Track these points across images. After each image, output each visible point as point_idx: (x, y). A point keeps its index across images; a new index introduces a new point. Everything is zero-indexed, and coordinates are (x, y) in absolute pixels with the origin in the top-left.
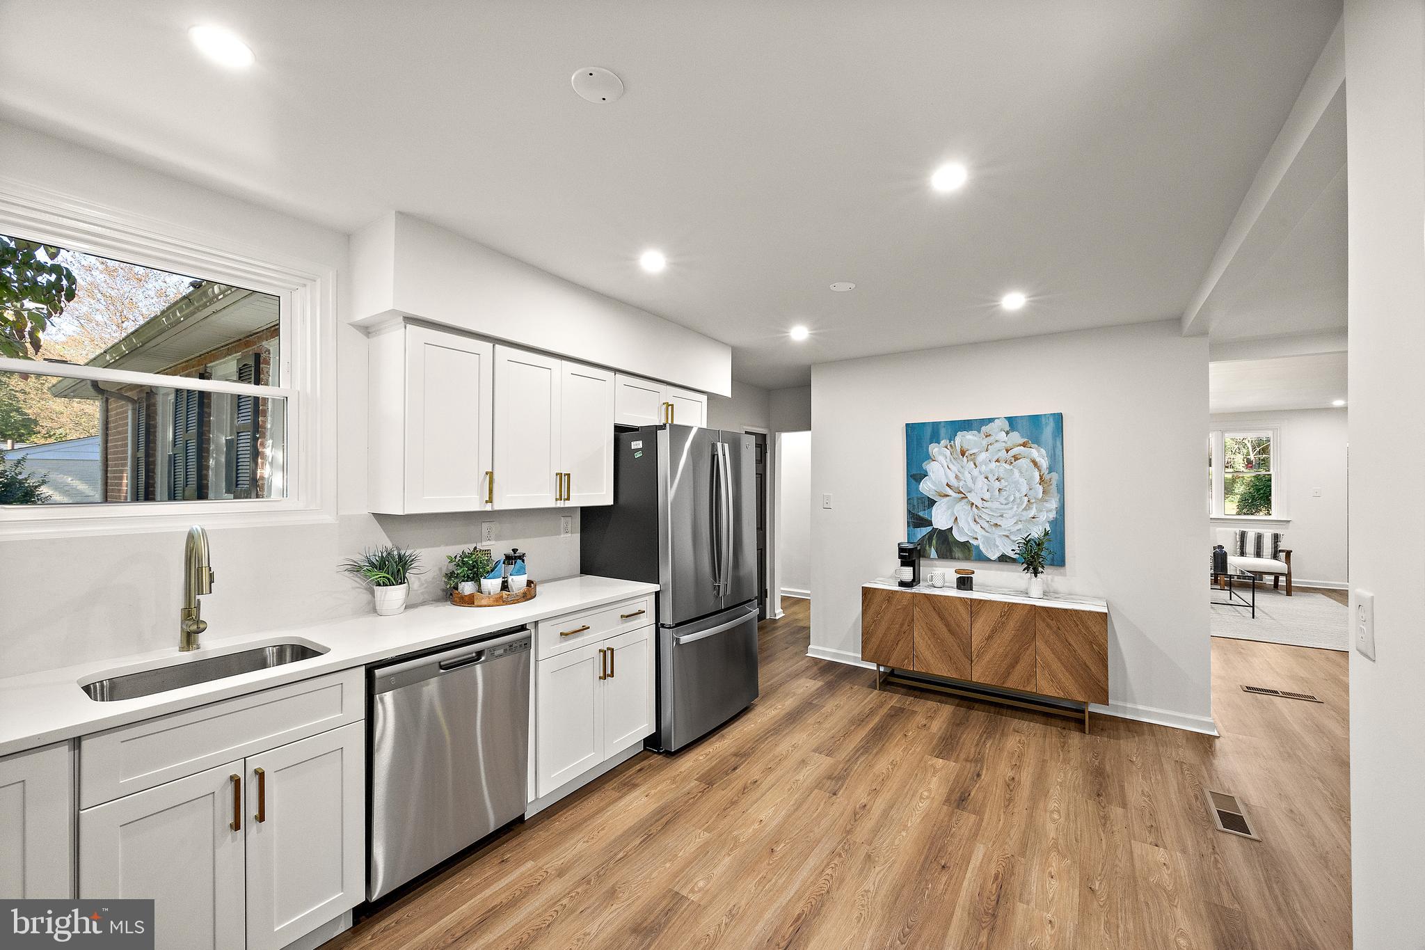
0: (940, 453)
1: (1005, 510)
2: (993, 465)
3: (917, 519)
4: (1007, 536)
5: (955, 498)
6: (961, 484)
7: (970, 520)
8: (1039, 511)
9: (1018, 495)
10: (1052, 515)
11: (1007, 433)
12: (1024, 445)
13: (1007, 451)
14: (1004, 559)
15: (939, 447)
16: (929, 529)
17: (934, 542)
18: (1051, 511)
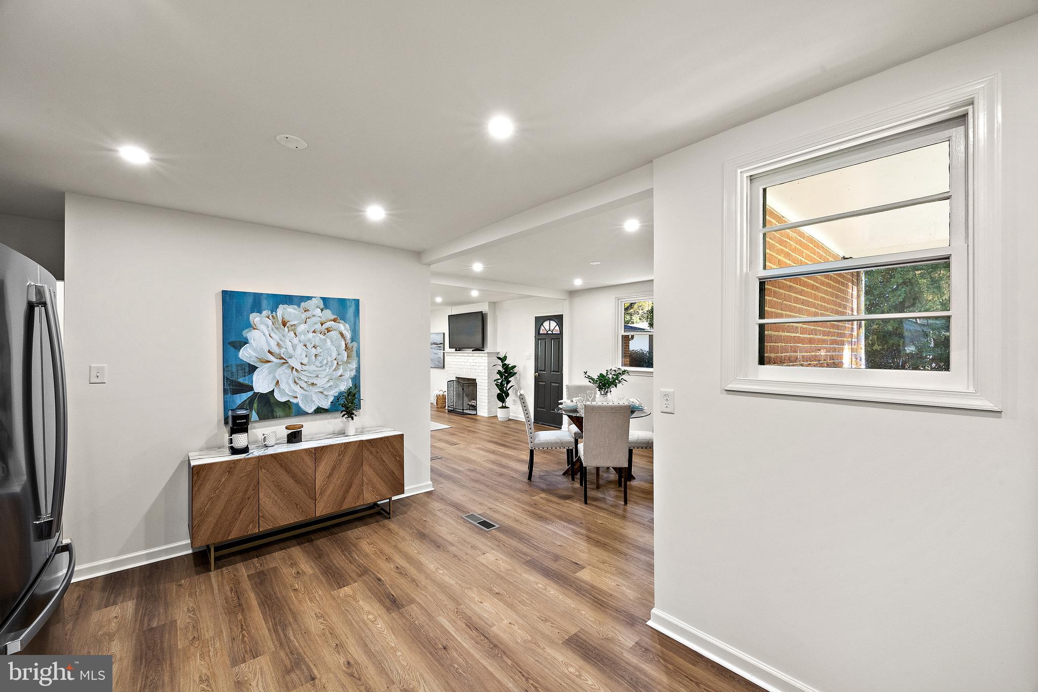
0: (262, 322)
1: (320, 371)
2: (311, 335)
3: (236, 386)
4: (322, 392)
5: (276, 363)
6: (283, 350)
7: (291, 381)
8: (345, 370)
9: (329, 359)
10: (353, 373)
11: (322, 310)
12: (334, 320)
13: (322, 324)
14: (319, 411)
15: (261, 317)
16: (250, 394)
17: (255, 405)
18: (352, 370)
